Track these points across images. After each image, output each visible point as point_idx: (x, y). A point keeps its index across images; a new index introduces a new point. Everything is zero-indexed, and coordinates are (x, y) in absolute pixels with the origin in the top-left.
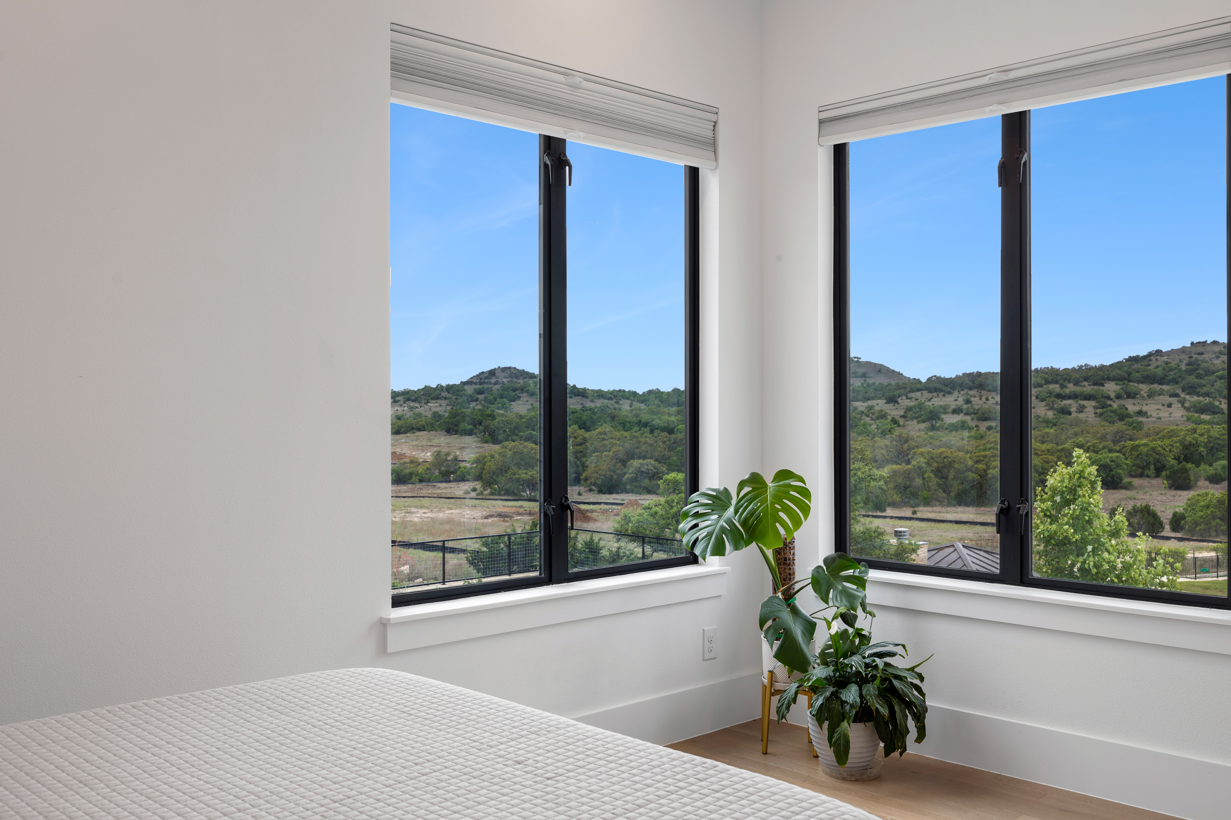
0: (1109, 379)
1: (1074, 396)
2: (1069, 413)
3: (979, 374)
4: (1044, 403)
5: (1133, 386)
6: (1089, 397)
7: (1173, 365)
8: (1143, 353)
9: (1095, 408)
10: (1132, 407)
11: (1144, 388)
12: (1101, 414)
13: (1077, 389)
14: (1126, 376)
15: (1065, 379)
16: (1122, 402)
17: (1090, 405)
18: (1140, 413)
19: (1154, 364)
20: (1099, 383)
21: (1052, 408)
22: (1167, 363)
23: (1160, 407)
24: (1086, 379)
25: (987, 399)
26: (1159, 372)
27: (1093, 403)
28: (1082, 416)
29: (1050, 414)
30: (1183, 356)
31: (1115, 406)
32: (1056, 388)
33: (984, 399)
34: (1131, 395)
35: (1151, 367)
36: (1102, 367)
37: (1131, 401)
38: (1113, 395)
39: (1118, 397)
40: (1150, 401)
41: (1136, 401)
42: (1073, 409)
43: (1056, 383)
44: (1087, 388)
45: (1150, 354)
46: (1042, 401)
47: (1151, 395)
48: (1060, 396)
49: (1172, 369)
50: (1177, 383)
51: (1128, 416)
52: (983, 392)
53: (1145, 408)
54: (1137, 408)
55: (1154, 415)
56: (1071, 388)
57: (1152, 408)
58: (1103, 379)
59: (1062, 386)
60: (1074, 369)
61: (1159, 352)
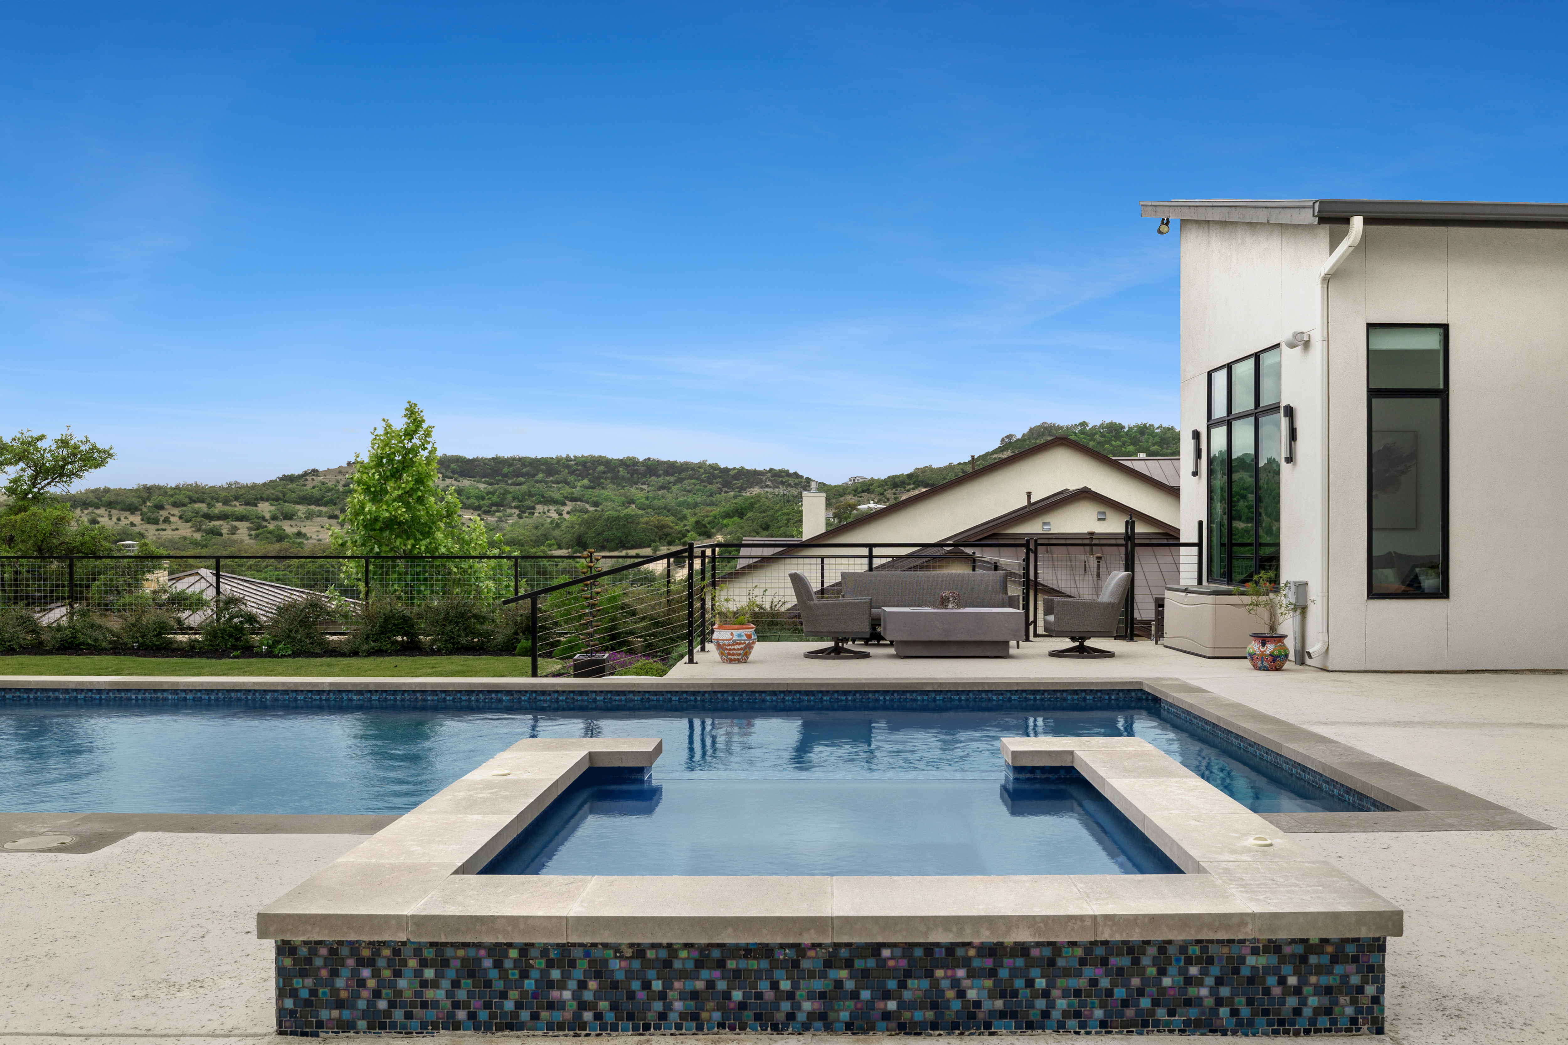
0: (262, 499)
1: (224, 517)
2: (221, 535)
3: (107, 490)
4: (190, 524)
5: (288, 507)
6: (241, 518)
7: (330, 485)
8: (298, 471)
9: (249, 529)
10: (289, 528)
11: (301, 510)
12: (257, 536)
13: (228, 509)
14: (281, 495)
15: (212, 498)
16: (280, 523)
17: (243, 526)
18: (299, 534)
19: (310, 484)
20: (252, 502)
21: (199, 530)
22: (323, 483)
23: (319, 529)
24: (236, 498)
25: (119, 519)
26: (317, 493)
27: (246, 524)
28: (235, 537)
29: (198, 536)
30: (340, 477)
31: (271, 527)
32: (203, 507)
33: (114, 519)
34: (288, 517)
35: (308, 487)
36: (254, 487)
37: (288, 522)
38: (268, 516)
39: (274, 518)
40: (308, 523)
41: (293, 523)
42: (224, 531)
43: (202, 501)
44: (239, 508)
45: (306, 474)
46: (187, 521)
47: (309, 516)
48: (209, 517)
49: (330, 490)
50: (335, 504)
51: (287, 536)
52: (113, 511)
53: (303, 530)
54: (295, 530)
55: (314, 537)
56: (219, 507)
57: (310, 529)
58: (256, 499)
59: (210, 506)
60: (222, 488)
61: (315, 472)
